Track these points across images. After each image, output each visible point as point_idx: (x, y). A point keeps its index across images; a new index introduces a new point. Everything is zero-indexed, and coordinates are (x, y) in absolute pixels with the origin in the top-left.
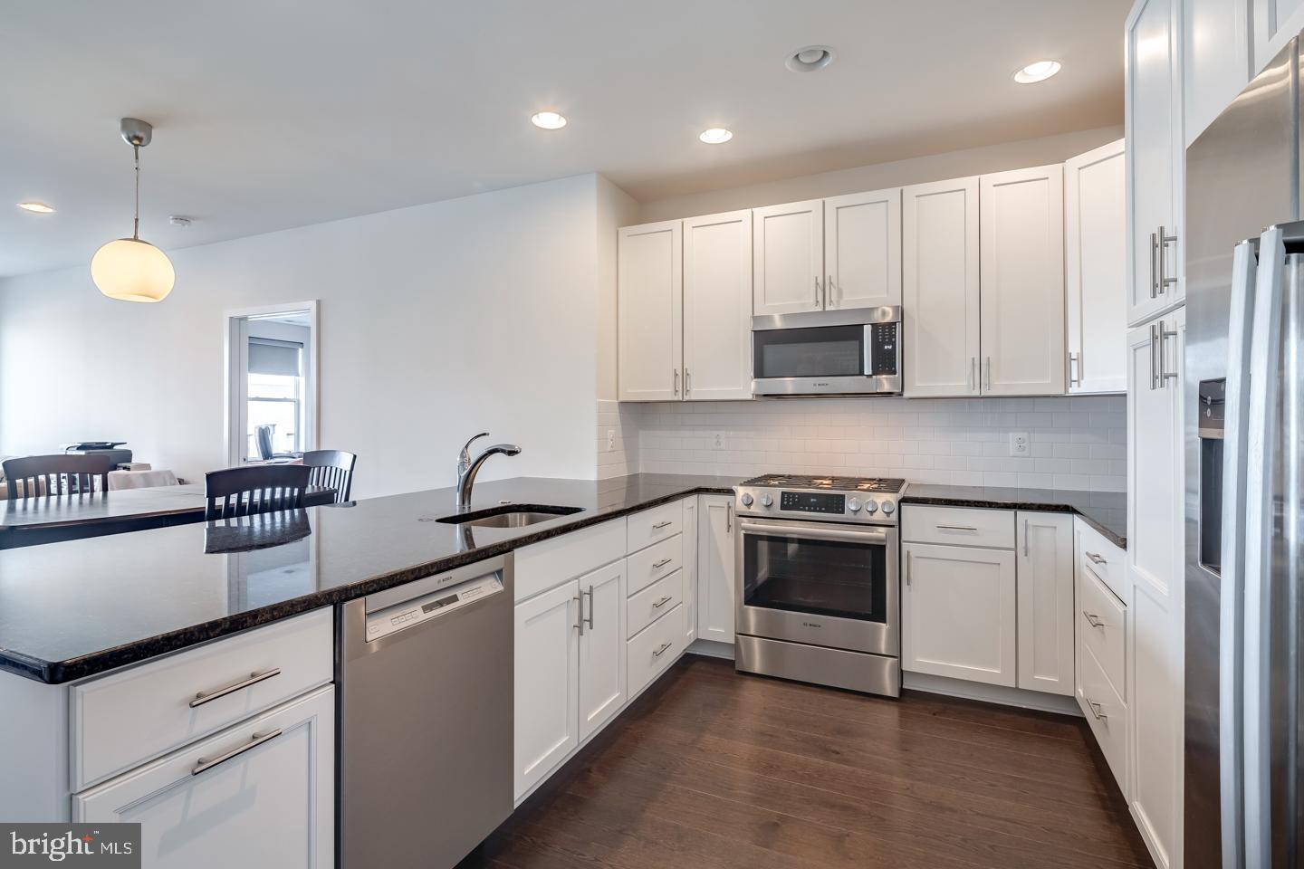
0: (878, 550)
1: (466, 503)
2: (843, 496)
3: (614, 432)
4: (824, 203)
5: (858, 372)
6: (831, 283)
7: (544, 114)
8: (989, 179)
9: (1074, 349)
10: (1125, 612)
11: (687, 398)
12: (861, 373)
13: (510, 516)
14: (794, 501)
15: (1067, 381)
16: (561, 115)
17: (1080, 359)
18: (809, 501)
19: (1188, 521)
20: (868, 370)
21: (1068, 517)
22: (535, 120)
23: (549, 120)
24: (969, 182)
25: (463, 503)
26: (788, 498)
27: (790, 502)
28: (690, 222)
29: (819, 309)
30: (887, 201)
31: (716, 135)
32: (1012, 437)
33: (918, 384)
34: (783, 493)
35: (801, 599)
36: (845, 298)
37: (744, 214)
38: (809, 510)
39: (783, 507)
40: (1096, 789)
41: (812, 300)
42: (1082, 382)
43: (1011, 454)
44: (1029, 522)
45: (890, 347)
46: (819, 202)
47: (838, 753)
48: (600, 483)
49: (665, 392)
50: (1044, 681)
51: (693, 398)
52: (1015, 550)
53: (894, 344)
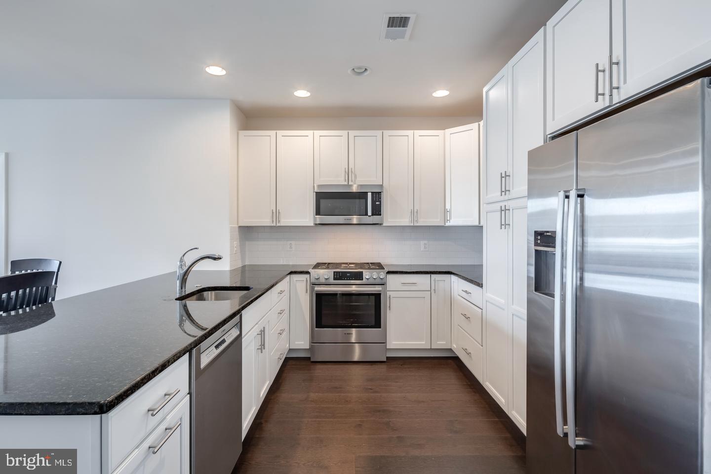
0: (377, 296)
1: (183, 290)
2: (362, 272)
3: (236, 243)
4: (348, 133)
5: (364, 214)
6: (352, 172)
7: (212, 67)
8: (418, 133)
9: (448, 207)
10: (482, 312)
11: (278, 225)
12: (366, 214)
13: (205, 293)
15: (445, 220)
16: (223, 68)
17: (450, 211)
18: (346, 275)
19: (529, 277)
20: (370, 213)
21: (448, 276)
22: (208, 70)
23: (216, 71)
24: (410, 133)
25: (182, 288)
26: (337, 274)
27: (339, 276)
28: (281, 133)
29: (346, 183)
30: (376, 136)
31: (302, 93)
32: (422, 243)
33: (389, 220)
34: (334, 272)
35: (341, 322)
36: (358, 179)
37: (309, 133)
38: (347, 280)
39: (335, 279)
40: (466, 382)
41: (343, 179)
42: (451, 221)
43: (422, 250)
44: (436, 279)
46: (346, 132)
47: (371, 389)
48: (232, 271)
49: (267, 221)
50: (441, 344)
51: (282, 224)
52: (431, 291)
53: (380, 202)
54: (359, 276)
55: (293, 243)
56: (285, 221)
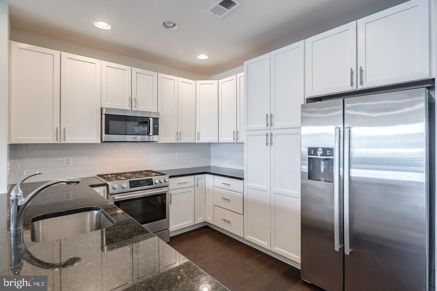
2: (152, 179)
5: (147, 134)
6: (135, 100)
10: (243, 195)
12: (149, 134)
14: (134, 184)
15: (196, 139)
17: (199, 134)
18: (140, 183)
20: (151, 133)
21: (204, 175)
26: (132, 183)
27: (133, 184)
28: (65, 55)
29: (130, 109)
32: (177, 154)
33: (162, 139)
34: (130, 181)
38: (141, 186)
39: (131, 187)
41: (127, 105)
43: (176, 159)
44: (198, 178)
45: (157, 126)
50: (200, 220)
51: (67, 142)
52: (194, 186)
53: (158, 125)
54: (150, 182)
55: (71, 159)
56: (70, 139)
